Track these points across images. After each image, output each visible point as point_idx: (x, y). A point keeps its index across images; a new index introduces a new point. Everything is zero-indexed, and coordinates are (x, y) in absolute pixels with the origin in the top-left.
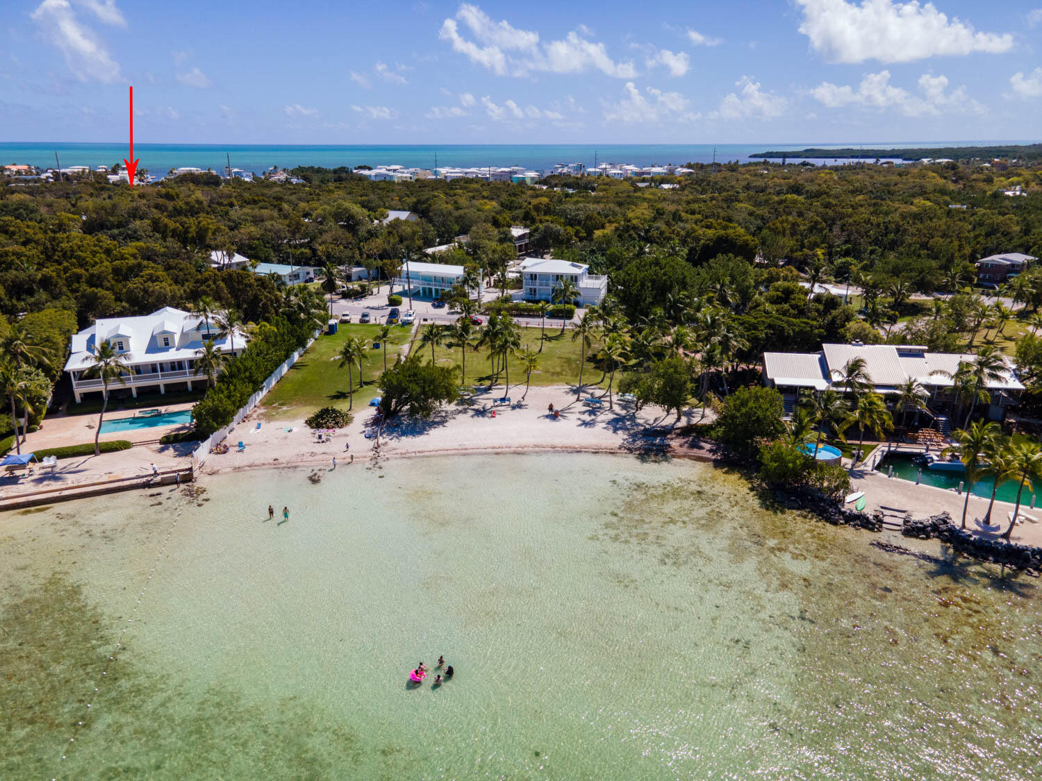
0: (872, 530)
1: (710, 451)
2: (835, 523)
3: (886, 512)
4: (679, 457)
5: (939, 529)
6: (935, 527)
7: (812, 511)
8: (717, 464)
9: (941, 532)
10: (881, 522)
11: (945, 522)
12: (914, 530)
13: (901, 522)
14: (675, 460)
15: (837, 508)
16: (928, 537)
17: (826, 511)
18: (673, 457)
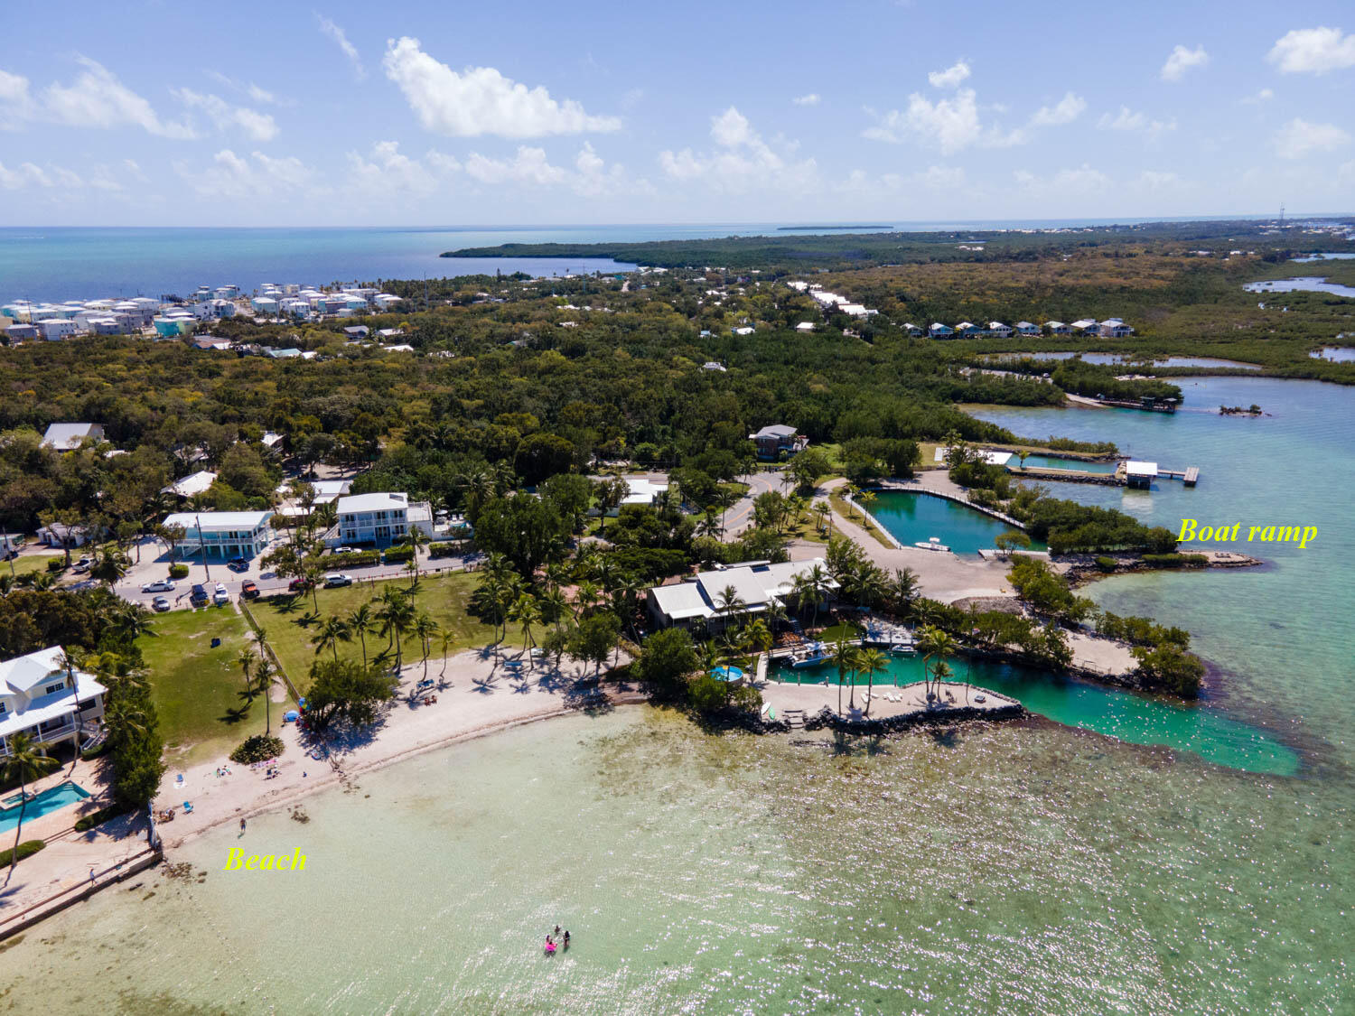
0: (786, 732)
1: (640, 691)
2: (760, 734)
3: (790, 715)
4: (619, 704)
5: (827, 720)
6: (823, 718)
7: (742, 727)
8: (653, 702)
9: (828, 722)
10: (789, 724)
11: (829, 713)
12: (812, 725)
13: (801, 720)
14: (617, 708)
15: (758, 721)
16: (822, 728)
17: (752, 725)
18: (614, 705)
